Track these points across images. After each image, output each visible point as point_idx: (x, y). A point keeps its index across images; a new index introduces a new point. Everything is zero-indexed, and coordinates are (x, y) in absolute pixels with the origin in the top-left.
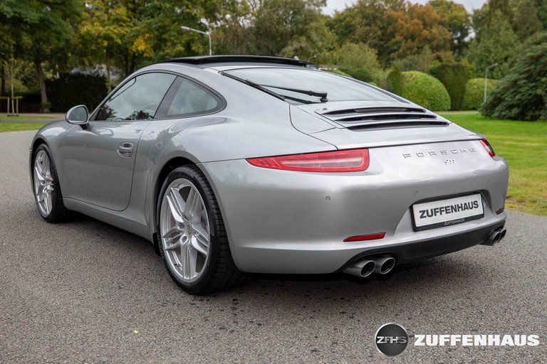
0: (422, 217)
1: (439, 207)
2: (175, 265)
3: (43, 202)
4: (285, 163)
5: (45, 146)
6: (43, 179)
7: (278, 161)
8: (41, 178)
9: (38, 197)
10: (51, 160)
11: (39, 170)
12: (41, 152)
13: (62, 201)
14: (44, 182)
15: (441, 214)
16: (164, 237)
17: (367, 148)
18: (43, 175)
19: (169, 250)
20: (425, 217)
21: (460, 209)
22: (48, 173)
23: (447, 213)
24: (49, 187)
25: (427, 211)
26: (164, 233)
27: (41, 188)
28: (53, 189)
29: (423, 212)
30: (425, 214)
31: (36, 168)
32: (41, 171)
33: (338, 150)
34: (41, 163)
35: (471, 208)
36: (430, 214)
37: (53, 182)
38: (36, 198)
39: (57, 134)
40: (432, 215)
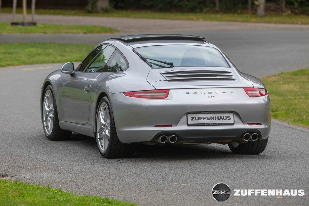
0: (192, 120)
1: (203, 116)
2: (101, 145)
3: (47, 127)
4: (135, 94)
5: (51, 86)
6: (48, 110)
7: (133, 93)
8: (47, 109)
9: (45, 123)
10: (53, 97)
11: (46, 104)
12: (48, 90)
13: (58, 124)
14: (49, 112)
15: (204, 120)
16: (98, 132)
17: (169, 89)
18: (49, 107)
19: (99, 138)
20: (194, 120)
21: (217, 119)
22: (52, 105)
23: (207, 119)
24: (51, 115)
25: (196, 118)
26: (98, 131)
27: (47, 116)
28: (53, 116)
29: (194, 118)
30: (194, 119)
31: (45, 102)
32: (47, 104)
33: (156, 90)
34: (48, 98)
35: (224, 119)
36: (197, 119)
37: (54, 111)
38: (43, 124)
39: (56, 79)
40: (198, 120)
